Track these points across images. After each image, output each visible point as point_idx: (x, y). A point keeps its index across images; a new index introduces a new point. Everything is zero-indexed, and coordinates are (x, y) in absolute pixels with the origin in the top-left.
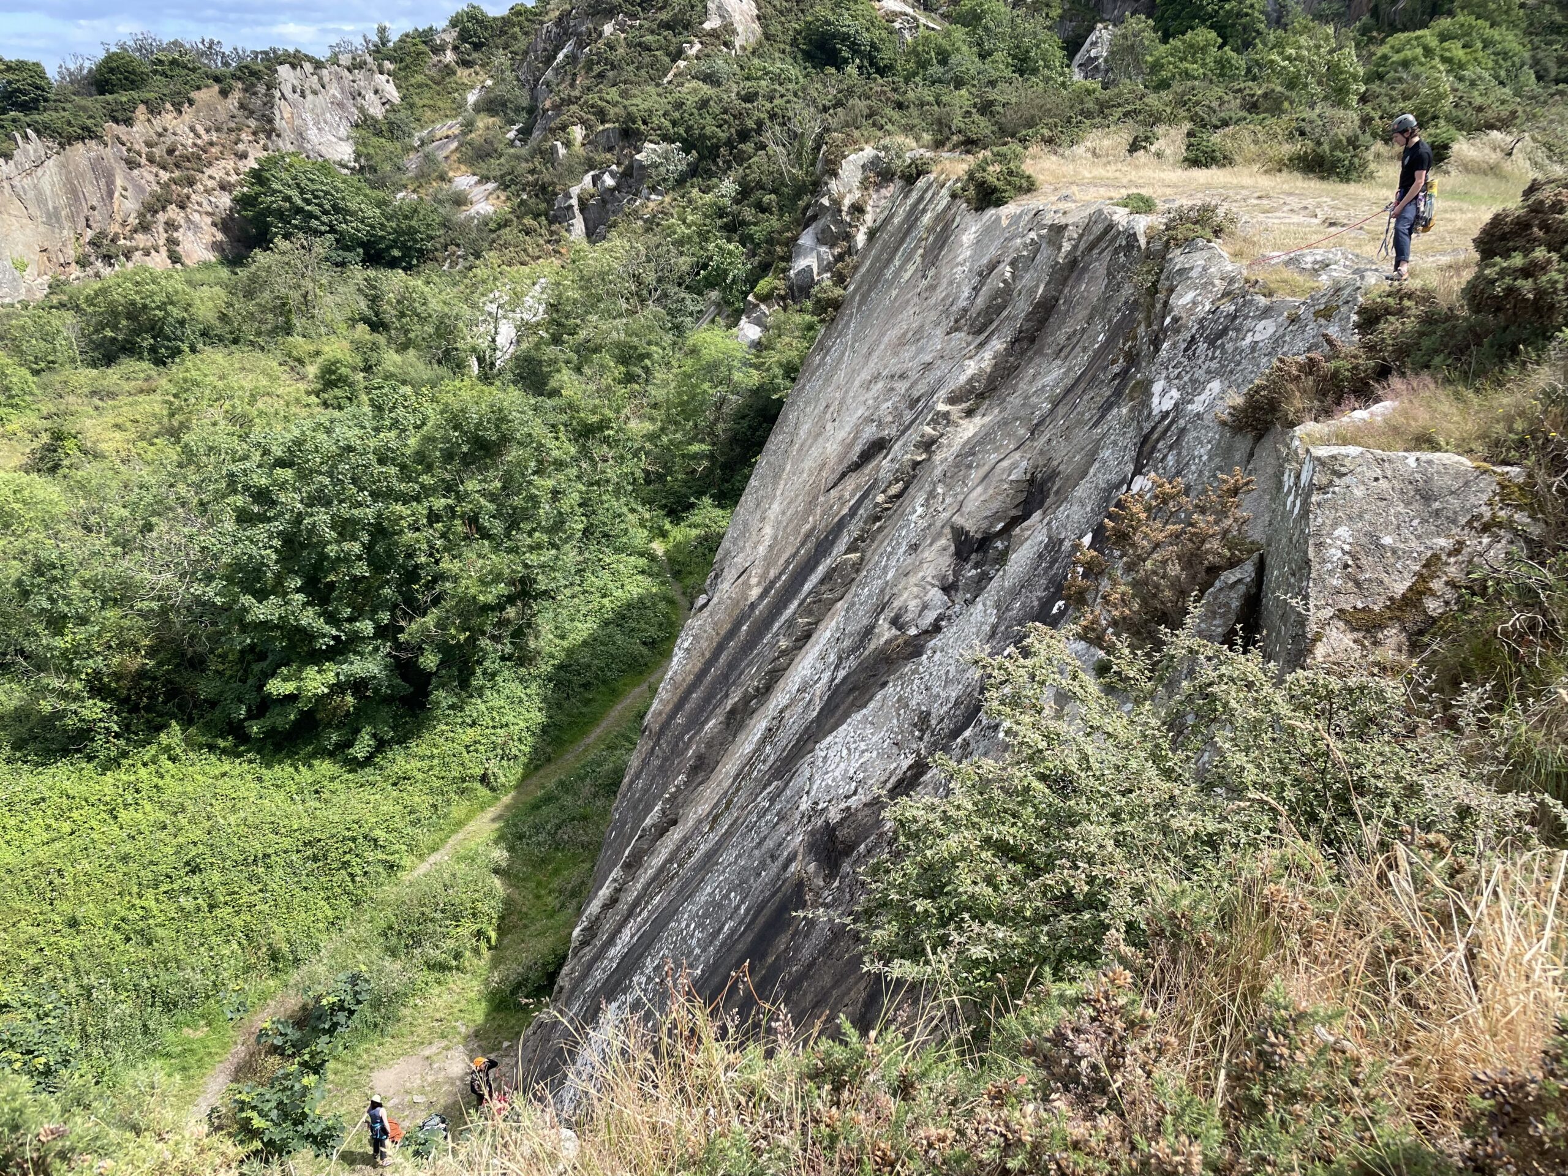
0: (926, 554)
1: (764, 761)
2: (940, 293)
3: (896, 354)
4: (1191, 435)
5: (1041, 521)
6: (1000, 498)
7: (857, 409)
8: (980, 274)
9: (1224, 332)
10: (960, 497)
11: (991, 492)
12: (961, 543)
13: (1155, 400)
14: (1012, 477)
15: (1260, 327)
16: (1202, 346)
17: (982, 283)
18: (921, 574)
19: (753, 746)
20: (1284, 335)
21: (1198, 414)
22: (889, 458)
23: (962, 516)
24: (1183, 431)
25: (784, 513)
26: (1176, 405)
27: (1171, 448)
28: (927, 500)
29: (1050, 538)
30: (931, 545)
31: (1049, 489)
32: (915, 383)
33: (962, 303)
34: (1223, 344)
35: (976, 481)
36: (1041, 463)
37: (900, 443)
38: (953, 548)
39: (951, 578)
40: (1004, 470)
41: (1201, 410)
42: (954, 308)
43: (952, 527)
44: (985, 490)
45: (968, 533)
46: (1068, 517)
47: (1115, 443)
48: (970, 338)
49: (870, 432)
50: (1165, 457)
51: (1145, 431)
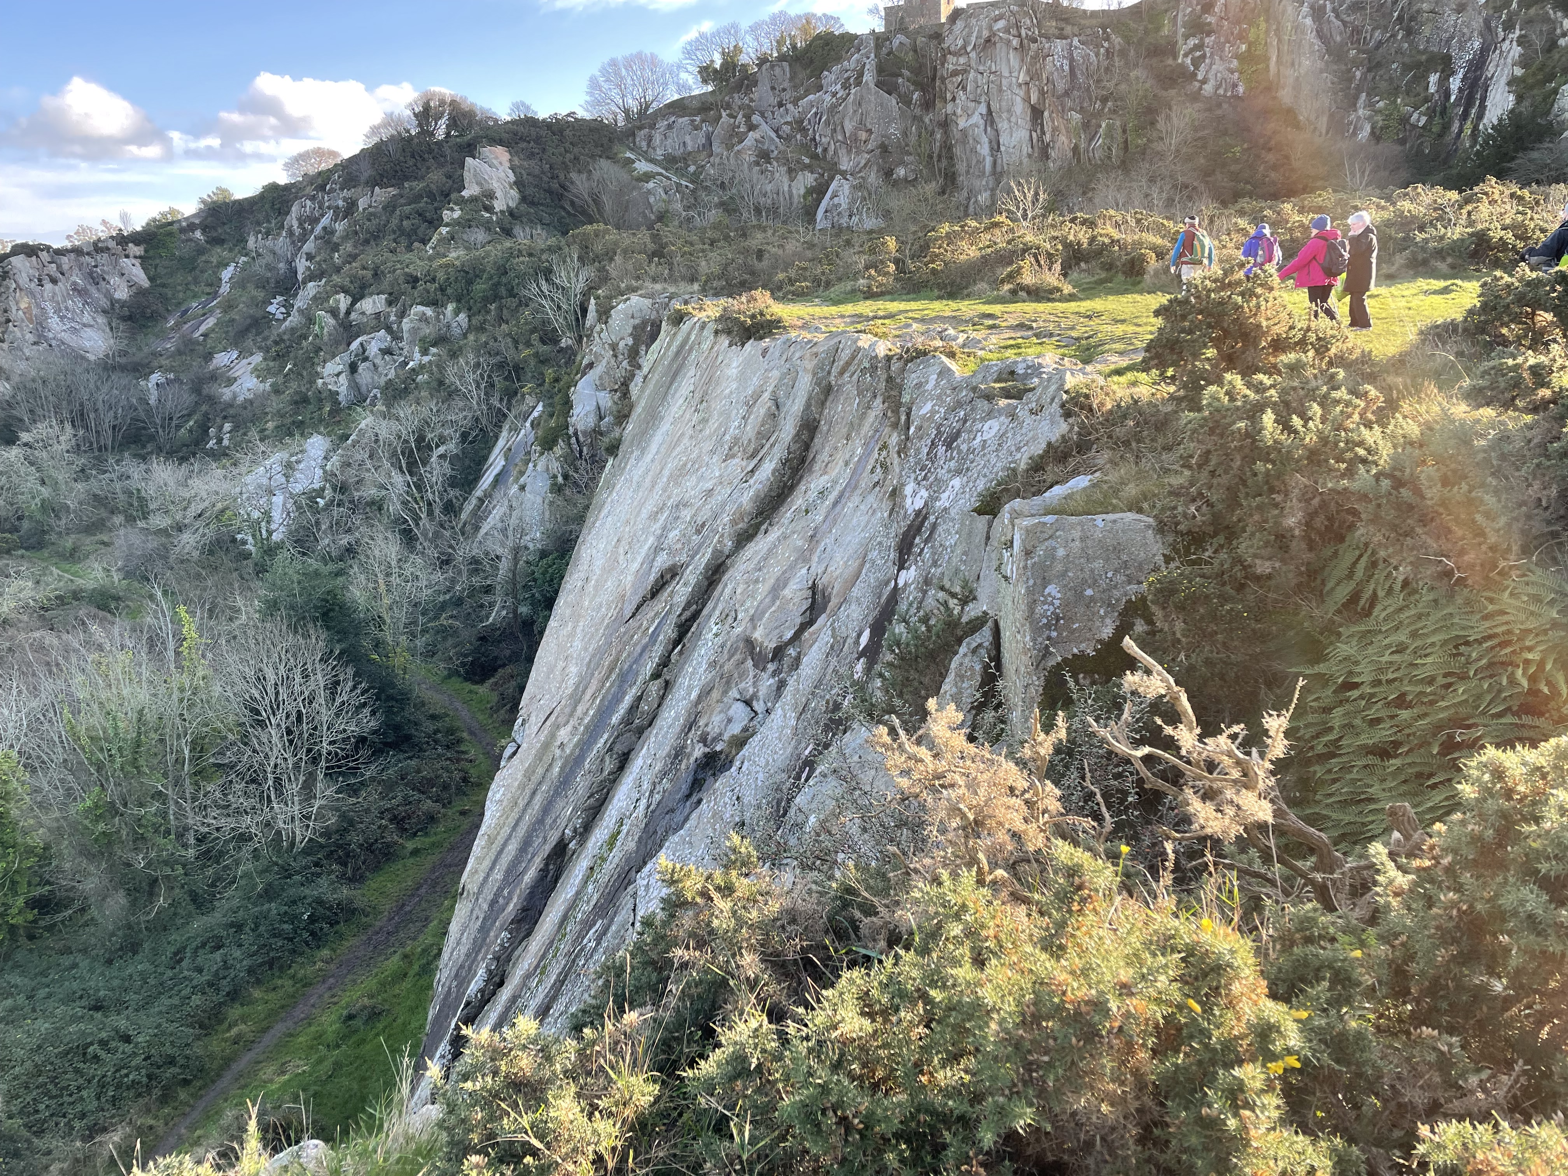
0: (725, 670)
1: (588, 902)
2: (713, 425)
3: (678, 484)
4: (940, 529)
5: (826, 623)
6: (788, 607)
7: (646, 540)
8: (747, 403)
9: (958, 434)
11: (778, 603)
12: (757, 654)
13: (909, 501)
15: (986, 428)
16: (941, 449)
17: (749, 412)
19: (575, 889)
20: (1006, 432)
21: (945, 509)
22: (682, 583)
23: (754, 629)
24: (934, 526)
25: (586, 649)
26: (926, 504)
27: (926, 541)
29: (835, 638)
31: (829, 594)
32: (699, 509)
33: (732, 431)
34: (958, 446)
36: (820, 571)
37: (690, 567)
41: (947, 504)
42: (727, 437)
43: (746, 641)
45: (762, 645)
46: (848, 616)
47: (880, 543)
48: (744, 463)
49: (662, 561)
50: (922, 550)
51: (904, 529)
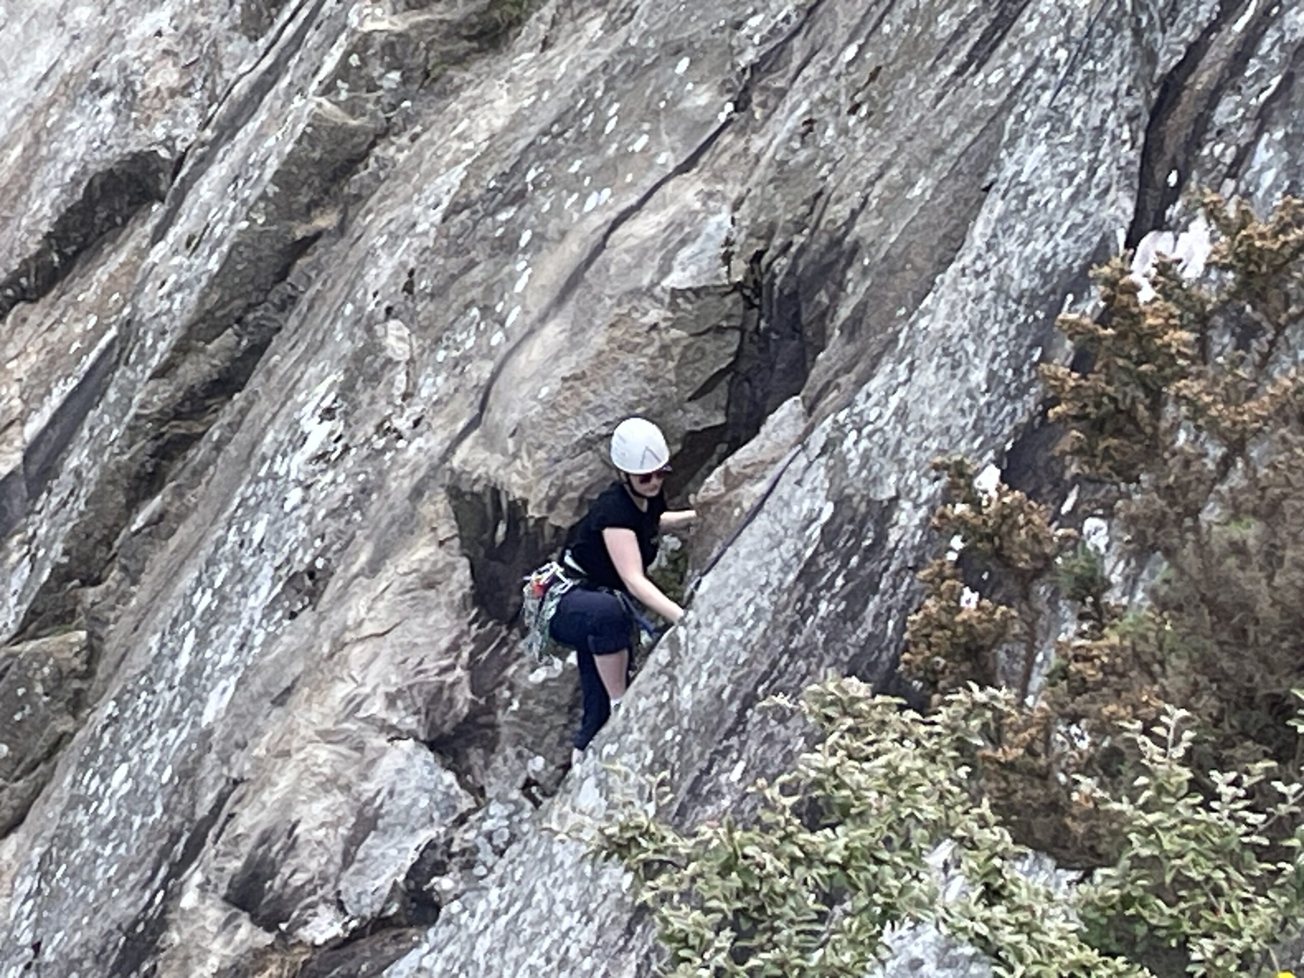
0: (357, 608)
5: (802, 442)
6: (636, 362)
10: (481, 371)
11: (598, 339)
12: (495, 553)
14: (678, 279)
18: (342, 690)
22: (178, 231)
23: (490, 442)
27: (1263, 120)
28: (346, 390)
29: (841, 501)
30: (374, 568)
31: (826, 314)
35: (538, 303)
36: (784, 216)
37: (218, 172)
38: (462, 575)
39: (464, 697)
40: (642, 253)
43: (455, 493)
44: (576, 333)
45: (517, 509)
46: (902, 414)
47: (1057, 119)
49: (89, 136)
51: (1167, 62)
